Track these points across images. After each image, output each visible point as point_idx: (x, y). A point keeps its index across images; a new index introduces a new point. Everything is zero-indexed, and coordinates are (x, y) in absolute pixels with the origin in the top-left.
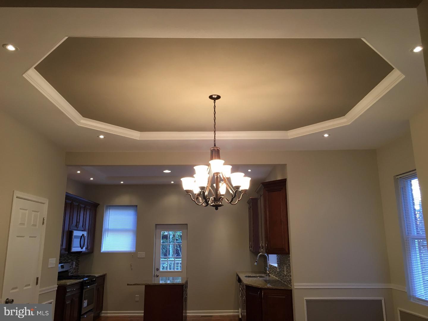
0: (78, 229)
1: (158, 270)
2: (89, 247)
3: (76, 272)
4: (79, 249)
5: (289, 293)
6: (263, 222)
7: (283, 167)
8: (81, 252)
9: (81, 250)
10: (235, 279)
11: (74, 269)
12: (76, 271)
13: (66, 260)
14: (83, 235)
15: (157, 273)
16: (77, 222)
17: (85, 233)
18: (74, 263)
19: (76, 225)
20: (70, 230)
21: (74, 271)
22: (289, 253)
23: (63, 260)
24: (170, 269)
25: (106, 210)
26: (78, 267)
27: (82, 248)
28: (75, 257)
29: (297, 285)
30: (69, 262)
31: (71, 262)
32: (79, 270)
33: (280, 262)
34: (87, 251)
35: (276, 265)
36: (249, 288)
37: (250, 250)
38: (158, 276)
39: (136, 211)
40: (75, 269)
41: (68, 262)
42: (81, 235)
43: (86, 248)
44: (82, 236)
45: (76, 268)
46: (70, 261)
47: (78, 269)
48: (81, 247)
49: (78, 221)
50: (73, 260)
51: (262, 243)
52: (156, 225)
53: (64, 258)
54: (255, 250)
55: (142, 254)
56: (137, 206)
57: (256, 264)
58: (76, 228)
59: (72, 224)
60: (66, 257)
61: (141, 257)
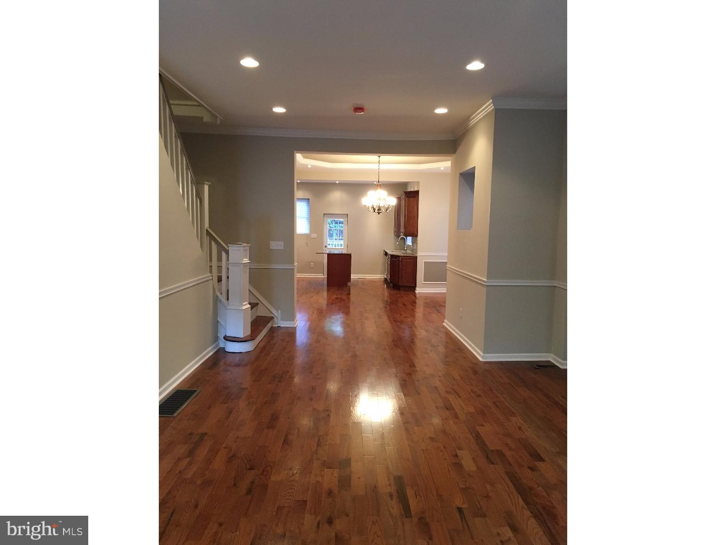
1: (326, 246)
5: (414, 259)
6: (404, 215)
7: (418, 183)
10: (383, 253)
22: (417, 236)
24: (335, 246)
29: (419, 254)
33: (413, 243)
35: (411, 244)
36: (392, 256)
37: (395, 234)
51: (402, 230)
52: (324, 214)
54: (397, 234)
55: (314, 235)
56: (309, 199)
57: (398, 243)
61: (314, 238)
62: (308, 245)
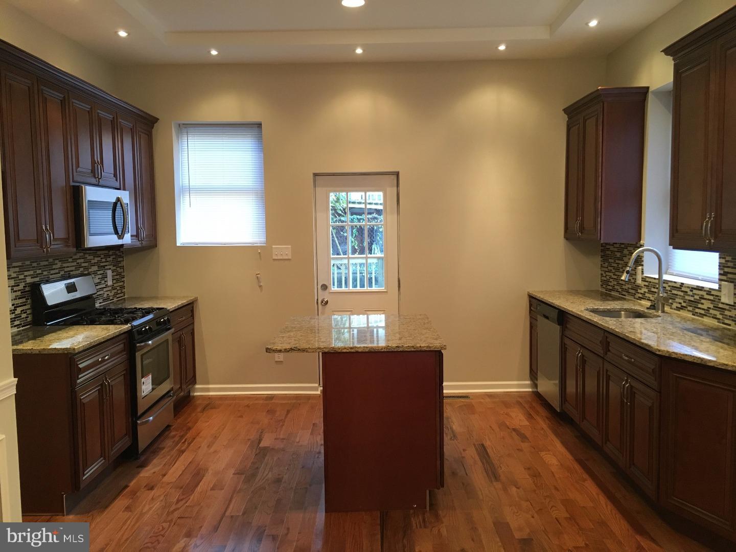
0: (102, 182)
1: (325, 287)
2: (143, 234)
3: (118, 296)
4: (112, 240)
8: (122, 246)
9: (120, 242)
11: (110, 288)
12: (116, 294)
13: (82, 269)
14: (118, 200)
15: (325, 296)
16: (93, 162)
17: (125, 197)
18: (109, 273)
19: (93, 171)
20: (72, 184)
21: (113, 294)
23: (73, 268)
25: (178, 137)
26: (122, 284)
27: (120, 237)
28: (111, 259)
30: (95, 273)
31: (99, 273)
32: (125, 290)
34: (138, 244)
38: (327, 302)
39: (260, 138)
40: (113, 288)
41: (89, 274)
42: (114, 201)
43: (136, 236)
44: (115, 204)
45: (115, 285)
46: (95, 268)
47: (123, 287)
48: (116, 232)
49: (97, 158)
50: (104, 266)
52: (315, 175)
53: (75, 264)
55: (283, 250)
56: (259, 125)
58: (93, 181)
59: (78, 166)
60: (82, 260)
61: (281, 258)
62: (261, 284)
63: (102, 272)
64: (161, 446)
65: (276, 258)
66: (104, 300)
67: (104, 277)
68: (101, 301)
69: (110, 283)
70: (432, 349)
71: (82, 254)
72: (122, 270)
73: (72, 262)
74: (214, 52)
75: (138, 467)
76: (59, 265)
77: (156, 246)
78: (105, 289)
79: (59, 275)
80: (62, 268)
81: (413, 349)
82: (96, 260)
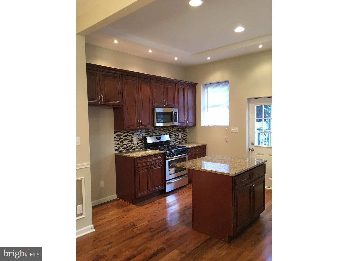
0: (167, 106)
1: (253, 144)
2: (187, 122)
3: (183, 141)
9: (173, 125)
11: (180, 139)
15: (252, 147)
16: (163, 100)
18: (180, 134)
19: (163, 103)
20: (152, 107)
21: (181, 141)
26: (186, 138)
28: (181, 129)
32: (187, 140)
34: (185, 125)
38: (253, 150)
40: (182, 139)
43: (184, 123)
44: (172, 113)
48: (172, 122)
49: (165, 99)
50: (177, 132)
52: (249, 99)
55: (235, 129)
56: (228, 82)
58: (163, 106)
61: (234, 131)
62: (227, 141)
63: (176, 134)
64: (177, 192)
65: (232, 131)
66: (177, 142)
67: (177, 135)
68: (175, 143)
69: (180, 137)
70: (228, 175)
71: (168, 128)
72: (186, 133)
73: (163, 130)
74: (209, 58)
75: (164, 196)
76: (157, 131)
77: (196, 126)
78: (177, 139)
79: (157, 134)
80: (158, 132)
81: (220, 174)
82: (174, 130)
